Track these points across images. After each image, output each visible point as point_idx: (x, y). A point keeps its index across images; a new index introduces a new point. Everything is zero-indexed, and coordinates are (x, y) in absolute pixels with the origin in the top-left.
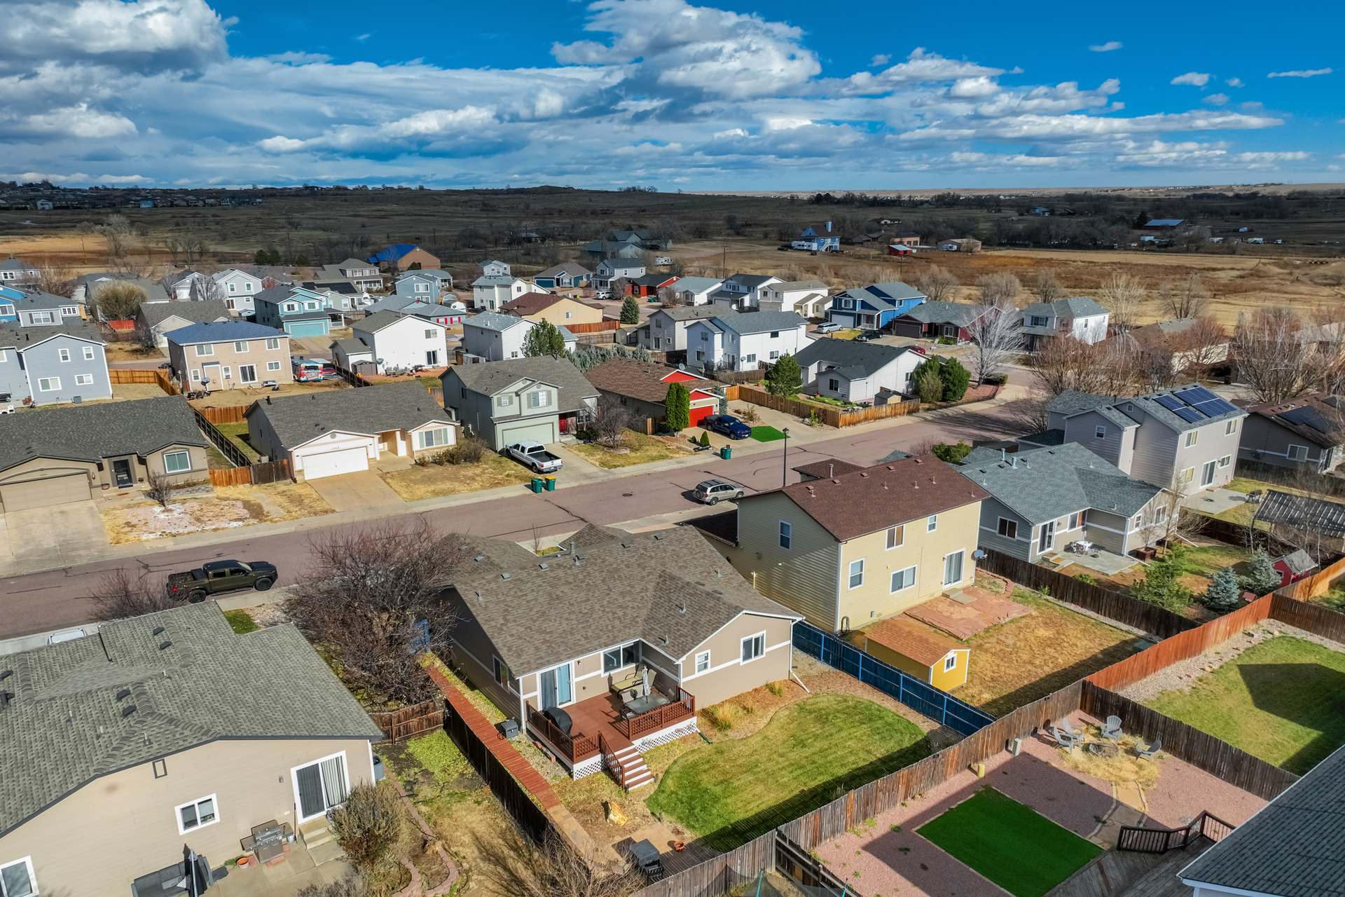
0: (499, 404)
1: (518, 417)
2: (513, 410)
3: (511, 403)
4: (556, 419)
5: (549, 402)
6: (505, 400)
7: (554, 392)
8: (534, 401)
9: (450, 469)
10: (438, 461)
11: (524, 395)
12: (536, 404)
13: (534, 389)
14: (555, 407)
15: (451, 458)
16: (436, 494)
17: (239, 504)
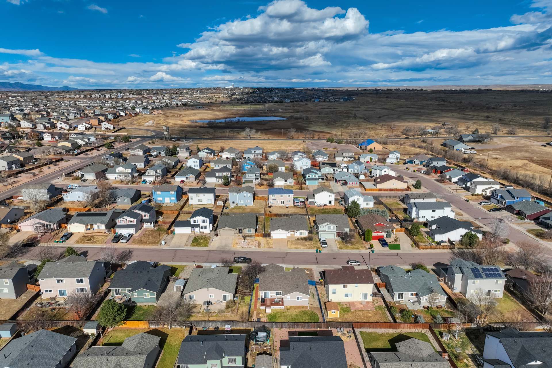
0: (321, 227)
1: (325, 231)
2: (324, 229)
3: (324, 227)
4: (335, 233)
5: (334, 229)
6: (322, 227)
7: (335, 226)
8: (329, 228)
9: (304, 241)
10: (302, 239)
11: (327, 226)
12: (330, 229)
13: (330, 225)
14: (335, 230)
15: (306, 239)
16: (296, 248)
17: (257, 242)
